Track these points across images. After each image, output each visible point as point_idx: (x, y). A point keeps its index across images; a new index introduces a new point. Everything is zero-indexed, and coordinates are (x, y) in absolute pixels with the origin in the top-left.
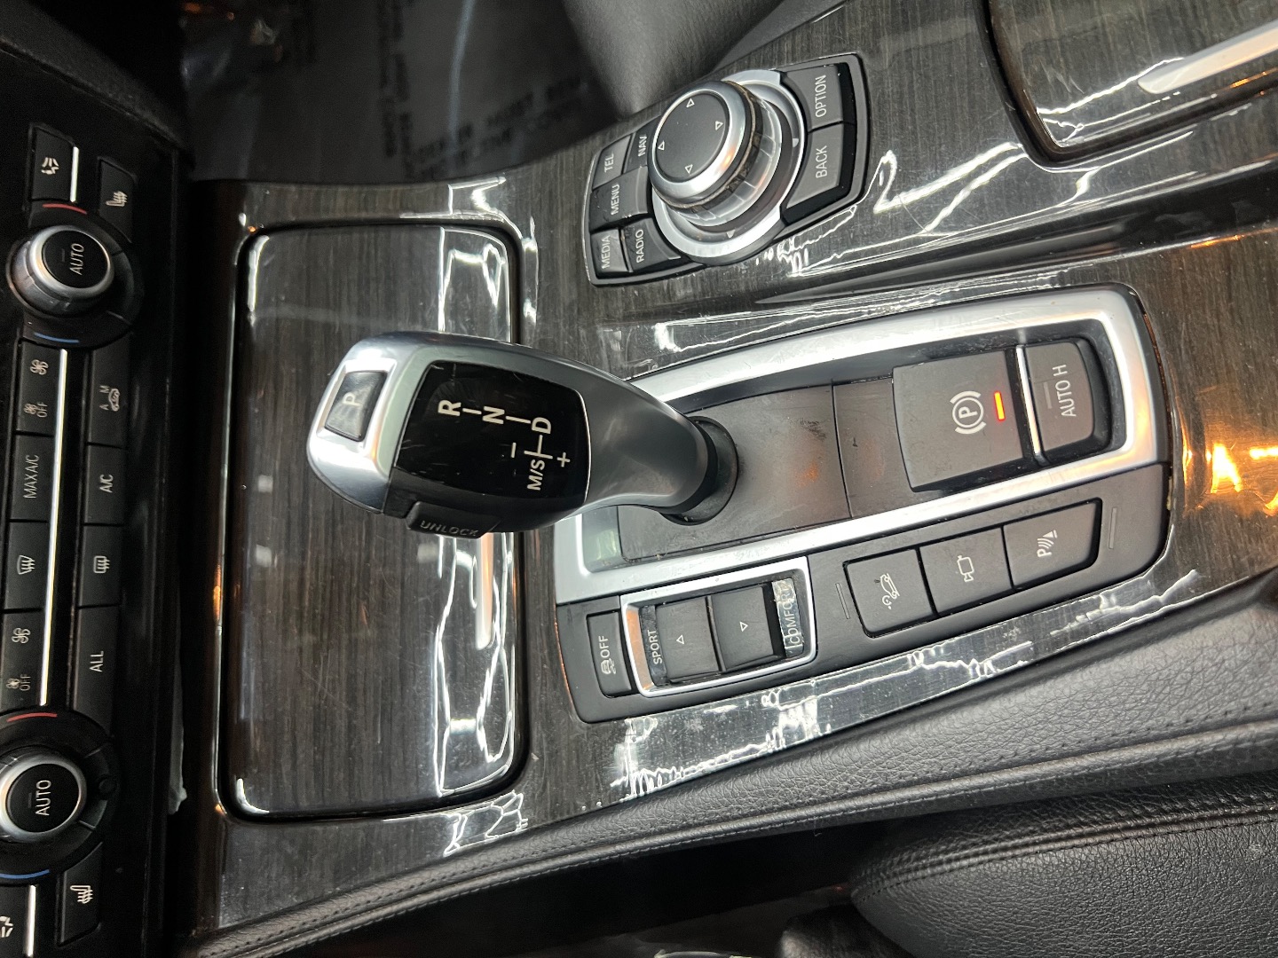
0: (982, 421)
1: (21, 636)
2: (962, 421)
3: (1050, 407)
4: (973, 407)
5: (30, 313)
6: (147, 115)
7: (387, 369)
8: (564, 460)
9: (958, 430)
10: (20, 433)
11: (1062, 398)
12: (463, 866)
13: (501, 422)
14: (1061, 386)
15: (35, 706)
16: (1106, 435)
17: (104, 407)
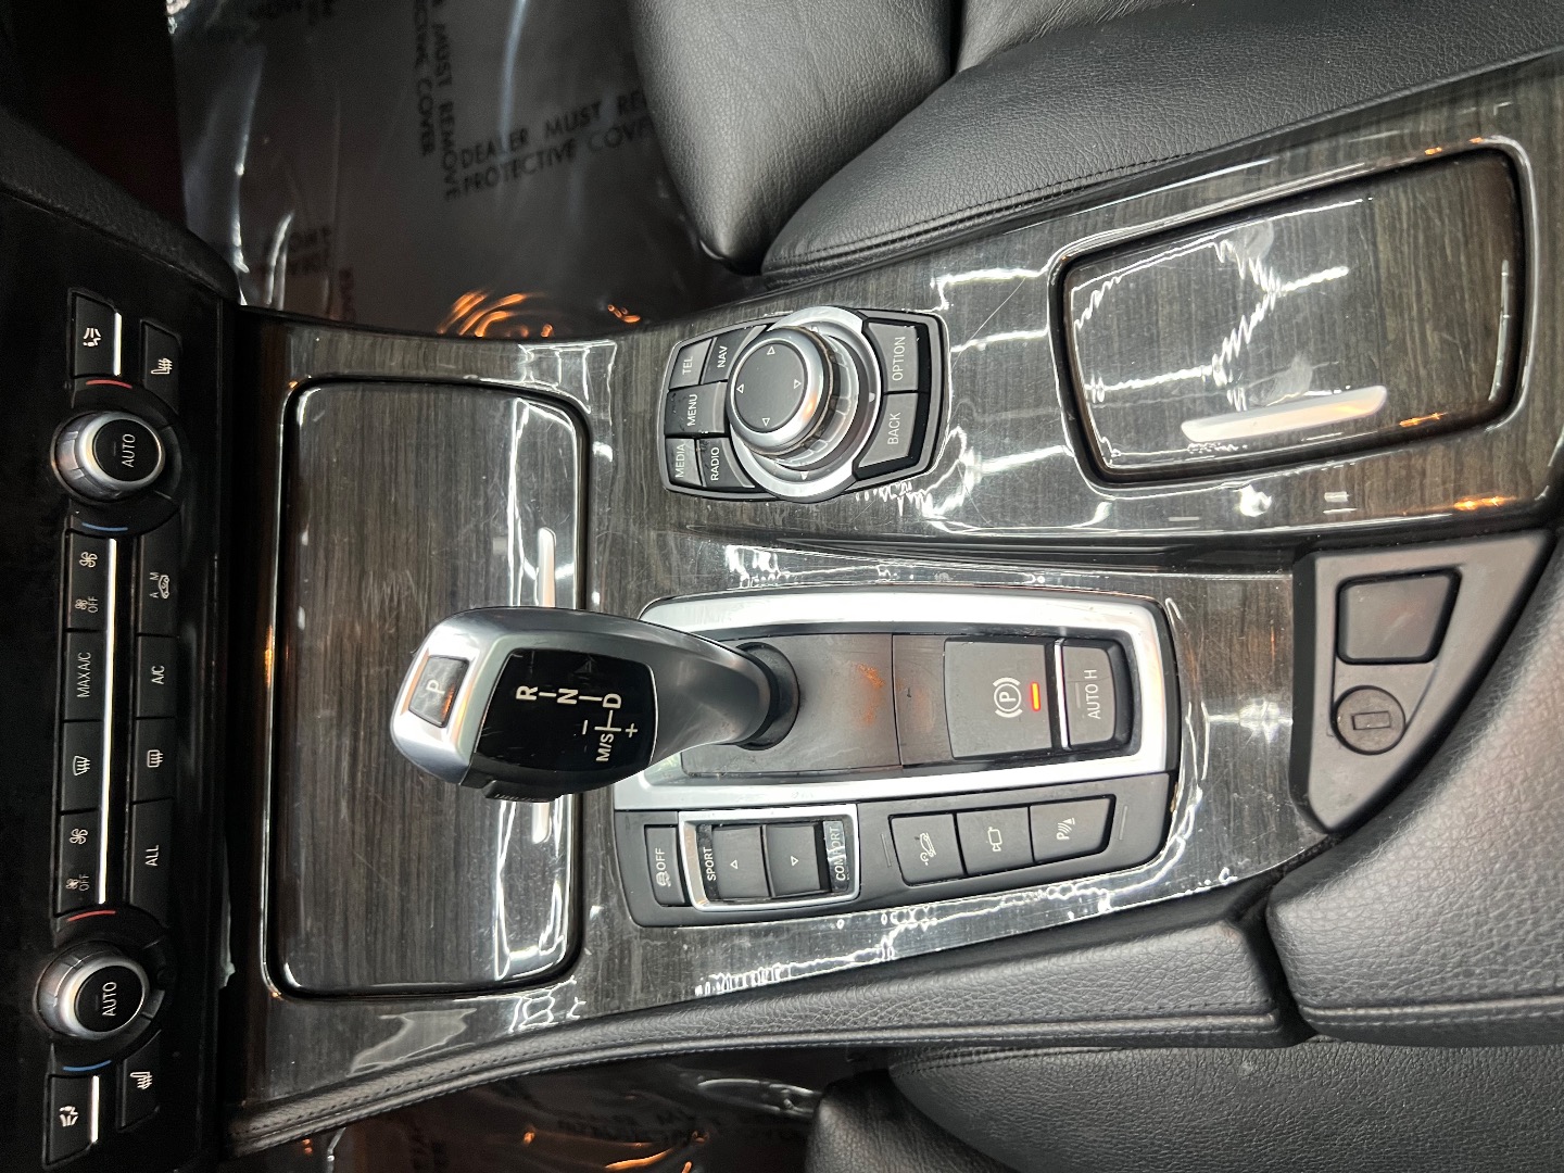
0: (1020, 707)
1: (79, 836)
2: (1001, 704)
3: (1079, 705)
4: (1013, 694)
5: (75, 500)
6: (192, 267)
7: (470, 658)
8: (631, 731)
9: (998, 712)
10: (71, 630)
11: (1091, 700)
12: (514, 1050)
13: (574, 702)
14: (1090, 689)
15: (95, 906)
16: (1124, 740)
17: (154, 595)
